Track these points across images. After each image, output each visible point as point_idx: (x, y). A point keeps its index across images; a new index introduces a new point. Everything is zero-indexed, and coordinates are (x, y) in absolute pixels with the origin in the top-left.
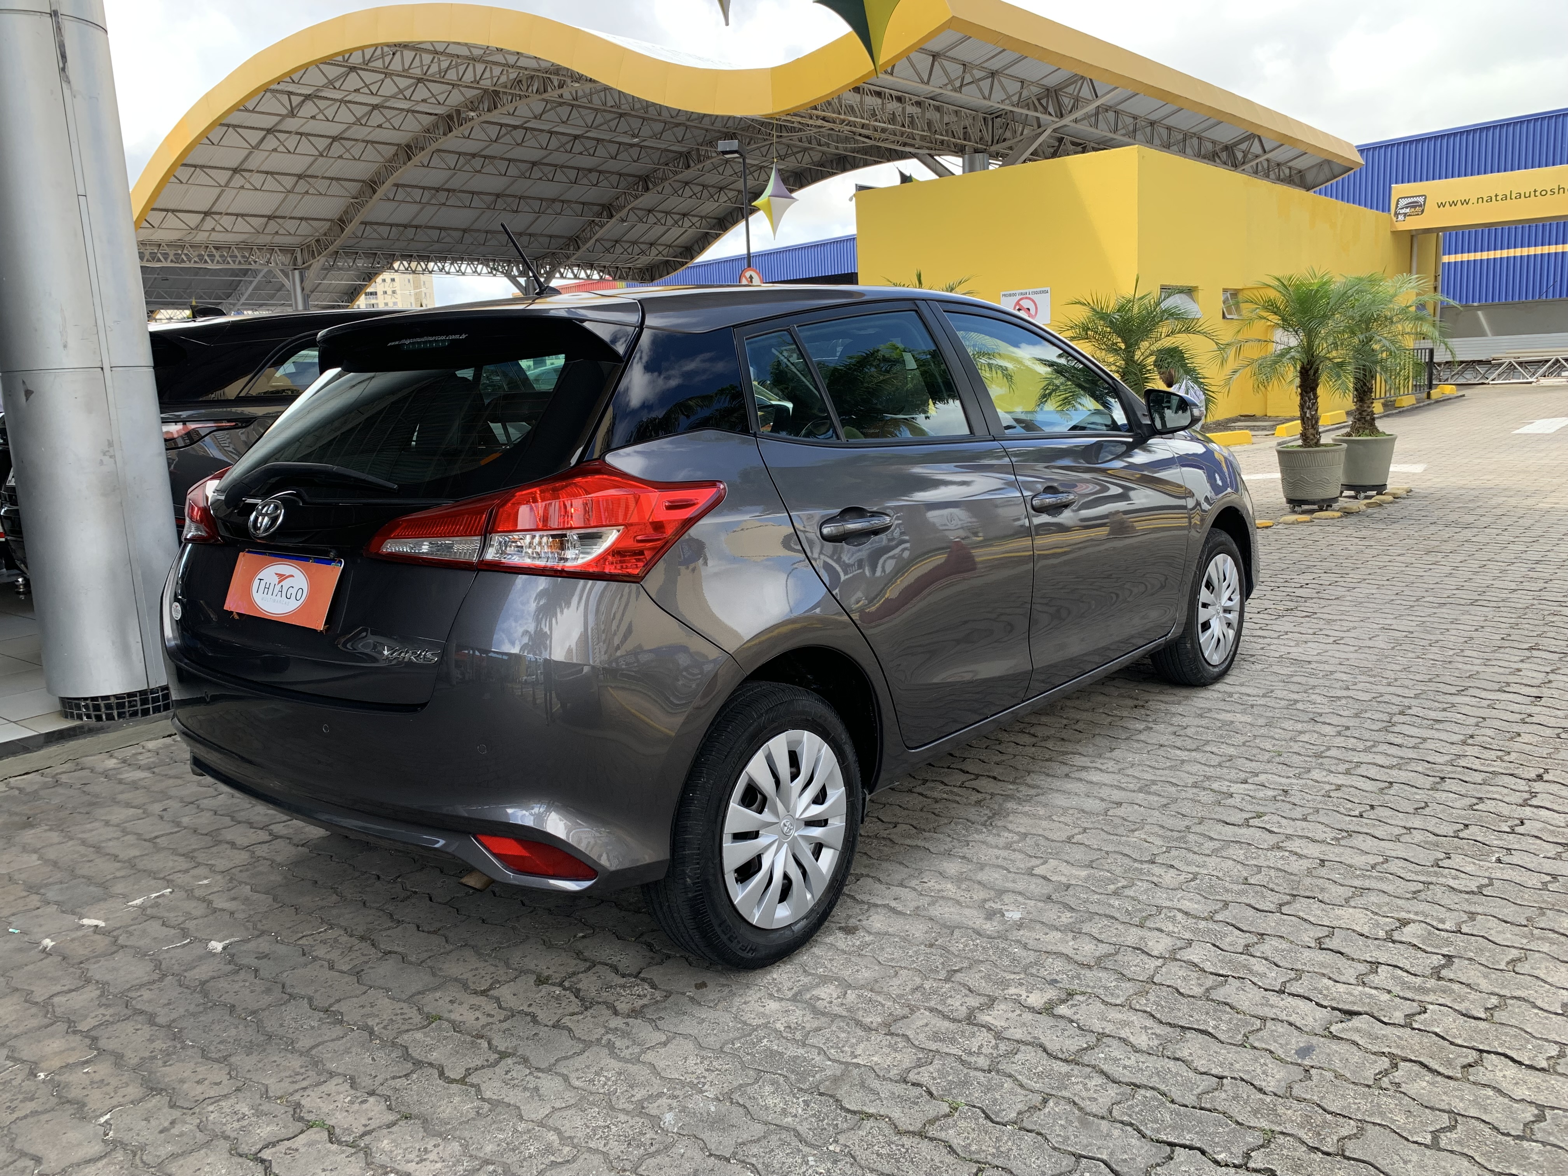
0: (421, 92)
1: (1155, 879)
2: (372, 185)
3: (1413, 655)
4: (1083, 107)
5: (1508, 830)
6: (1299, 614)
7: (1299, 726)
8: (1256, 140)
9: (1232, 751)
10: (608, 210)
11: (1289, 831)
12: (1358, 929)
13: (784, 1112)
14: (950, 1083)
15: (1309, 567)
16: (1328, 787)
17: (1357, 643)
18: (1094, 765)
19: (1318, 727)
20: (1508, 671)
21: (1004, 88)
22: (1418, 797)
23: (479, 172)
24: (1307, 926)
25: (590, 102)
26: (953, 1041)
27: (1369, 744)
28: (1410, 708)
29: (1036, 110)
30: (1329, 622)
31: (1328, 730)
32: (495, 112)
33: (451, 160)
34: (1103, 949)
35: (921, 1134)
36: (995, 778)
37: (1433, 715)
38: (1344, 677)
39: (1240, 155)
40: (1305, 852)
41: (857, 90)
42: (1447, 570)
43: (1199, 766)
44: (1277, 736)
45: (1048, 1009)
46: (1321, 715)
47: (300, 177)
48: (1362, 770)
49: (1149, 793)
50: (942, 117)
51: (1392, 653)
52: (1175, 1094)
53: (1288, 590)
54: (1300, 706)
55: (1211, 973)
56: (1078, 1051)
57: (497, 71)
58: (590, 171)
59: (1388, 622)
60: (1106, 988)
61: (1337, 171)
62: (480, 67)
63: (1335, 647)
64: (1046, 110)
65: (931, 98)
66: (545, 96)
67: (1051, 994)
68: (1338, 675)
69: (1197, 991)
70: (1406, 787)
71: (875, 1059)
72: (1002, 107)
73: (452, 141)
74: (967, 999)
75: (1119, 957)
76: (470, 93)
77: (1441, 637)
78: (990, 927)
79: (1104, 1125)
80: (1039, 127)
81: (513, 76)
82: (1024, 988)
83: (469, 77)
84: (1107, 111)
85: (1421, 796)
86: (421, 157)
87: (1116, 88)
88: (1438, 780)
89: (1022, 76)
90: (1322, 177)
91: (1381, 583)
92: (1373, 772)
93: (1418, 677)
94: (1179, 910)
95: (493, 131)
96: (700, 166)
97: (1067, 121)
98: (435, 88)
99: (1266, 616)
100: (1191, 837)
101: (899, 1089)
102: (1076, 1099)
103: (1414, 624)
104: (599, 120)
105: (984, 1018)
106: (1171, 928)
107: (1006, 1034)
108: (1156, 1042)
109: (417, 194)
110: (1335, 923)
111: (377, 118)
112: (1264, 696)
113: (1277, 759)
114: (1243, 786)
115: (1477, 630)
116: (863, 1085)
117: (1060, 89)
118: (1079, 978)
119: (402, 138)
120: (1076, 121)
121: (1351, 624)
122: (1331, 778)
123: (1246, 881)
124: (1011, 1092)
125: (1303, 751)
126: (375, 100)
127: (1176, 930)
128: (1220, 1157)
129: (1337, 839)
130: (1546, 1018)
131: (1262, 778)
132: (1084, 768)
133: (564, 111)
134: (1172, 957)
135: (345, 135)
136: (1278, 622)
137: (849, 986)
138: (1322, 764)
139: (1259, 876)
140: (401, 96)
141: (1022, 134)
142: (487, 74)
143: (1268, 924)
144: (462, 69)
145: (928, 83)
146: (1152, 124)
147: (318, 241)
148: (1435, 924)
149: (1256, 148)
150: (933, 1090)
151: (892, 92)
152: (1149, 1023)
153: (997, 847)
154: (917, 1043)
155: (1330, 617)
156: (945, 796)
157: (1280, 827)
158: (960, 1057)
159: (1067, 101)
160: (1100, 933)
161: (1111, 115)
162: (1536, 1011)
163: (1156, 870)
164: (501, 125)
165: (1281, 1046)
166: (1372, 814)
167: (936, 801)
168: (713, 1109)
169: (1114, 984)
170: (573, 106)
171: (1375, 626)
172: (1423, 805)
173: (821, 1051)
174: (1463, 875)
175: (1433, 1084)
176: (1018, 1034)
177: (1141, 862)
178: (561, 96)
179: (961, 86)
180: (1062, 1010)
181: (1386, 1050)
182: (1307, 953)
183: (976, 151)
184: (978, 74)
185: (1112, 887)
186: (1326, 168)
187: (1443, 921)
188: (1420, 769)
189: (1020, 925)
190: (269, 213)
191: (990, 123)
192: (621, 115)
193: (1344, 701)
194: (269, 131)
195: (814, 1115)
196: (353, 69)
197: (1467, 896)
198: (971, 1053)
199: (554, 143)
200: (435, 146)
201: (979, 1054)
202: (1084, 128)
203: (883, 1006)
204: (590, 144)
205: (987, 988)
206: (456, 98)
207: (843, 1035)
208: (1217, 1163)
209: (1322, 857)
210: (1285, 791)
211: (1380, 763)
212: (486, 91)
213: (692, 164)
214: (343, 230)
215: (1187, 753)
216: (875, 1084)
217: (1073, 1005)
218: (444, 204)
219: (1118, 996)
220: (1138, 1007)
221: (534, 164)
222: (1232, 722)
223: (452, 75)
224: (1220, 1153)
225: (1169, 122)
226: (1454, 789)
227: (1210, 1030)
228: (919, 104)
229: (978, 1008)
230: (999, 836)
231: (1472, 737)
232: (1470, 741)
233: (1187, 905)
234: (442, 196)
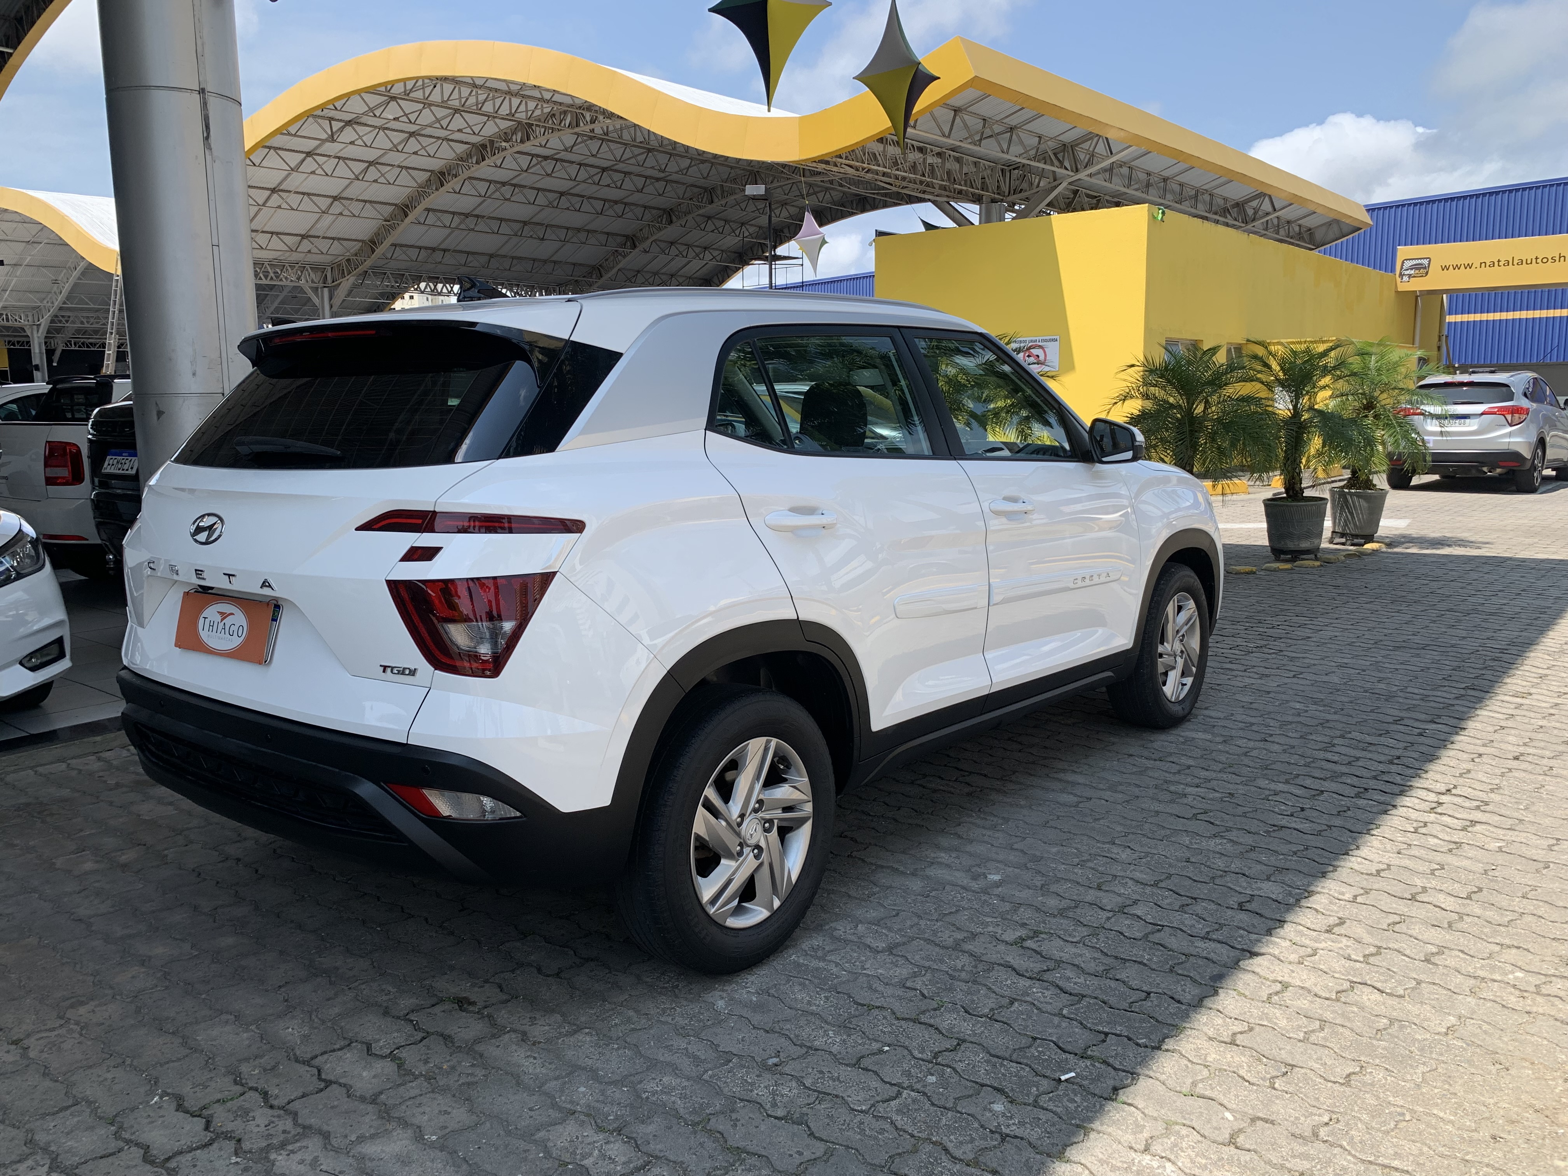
0: (458, 122)
1: (1113, 856)
2: (404, 209)
3: (1362, 690)
4: (1098, 163)
5: (1413, 830)
6: (1266, 650)
7: (1251, 744)
8: (1267, 199)
9: (1191, 762)
10: (632, 241)
11: (1230, 824)
12: (1274, 897)
13: (809, 1003)
14: (939, 988)
15: (1282, 610)
16: (1267, 792)
17: (1314, 677)
18: (1071, 768)
19: (1268, 745)
20: (1442, 705)
21: (1021, 142)
22: (1343, 803)
23: (509, 200)
24: (1233, 893)
25: (620, 137)
26: (942, 961)
27: (1308, 760)
28: (1350, 733)
29: (1052, 164)
30: (1292, 659)
31: (1276, 748)
32: (528, 144)
33: (482, 187)
34: (1065, 904)
35: (915, 1021)
36: (985, 776)
37: (1369, 739)
38: (1298, 706)
39: (1250, 212)
40: (1241, 840)
41: (881, 140)
42: (1408, 617)
43: (1161, 772)
44: (1231, 752)
45: (1019, 942)
46: (1271, 735)
47: (335, 198)
48: (1299, 781)
49: (1116, 792)
50: (961, 168)
51: (1343, 687)
52: (1112, 1001)
53: (1261, 630)
54: (1254, 728)
55: (1150, 923)
56: (1039, 972)
57: (532, 105)
58: (616, 202)
59: (1345, 661)
60: (1066, 931)
61: (1346, 230)
62: (516, 101)
63: (1295, 680)
64: (1062, 165)
65: (953, 150)
66: (577, 130)
67: (1022, 932)
68: (1292, 704)
69: (1138, 935)
70: (1335, 796)
71: (880, 971)
72: (1018, 160)
73: (485, 170)
74: (953, 934)
75: (1078, 910)
76: (504, 125)
77: (1389, 675)
78: (975, 885)
79: (1056, 1020)
80: (1055, 180)
81: (548, 110)
82: (1000, 928)
83: (504, 110)
84: (1121, 166)
85: (1345, 802)
86: (453, 184)
87: (1131, 146)
88: (1362, 790)
89: (1040, 132)
90: (1328, 237)
91: (1346, 627)
92: (1308, 782)
93: (1363, 708)
94: (1131, 879)
95: (524, 161)
96: (723, 202)
97: (1082, 175)
98: (472, 119)
99: (1237, 652)
100: (1147, 826)
101: (900, 992)
102: (1036, 1002)
103: (1368, 663)
104: (628, 154)
105: (968, 947)
106: (1122, 891)
107: (984, 958)
108: (1101, 968)
109: (447, 218)
110: (1256, 892)
111: (413, 145)
112: (1225, 718)
113: (1229, 770)
114: (1196, 789)
115: (1422, 670)
116: (870, 988)
117: (1077, 145)
118: (1045, 924)
119: (436, 165)
120: (1090, 175)
121: (1312, 662)
122: (1273, 786)
123: (1188, 861)
124: (986, 996)
125: (1251, 764)
126: (413, 128)
127: (1126, 893)
128: (1140, 1041)
129: (1267, 832)
130: (1410, 963)
131: (1214, 783)
132: (1064, 771)
133: (594, 145)
134: (1122, 910)
135: (381, 161)
136: (1247, 658)
137: (861, 922)
138: (1266, 774)
139: (1199, 857)
140: (438, 125)
141: (1038, 186)
142: (522, 108)
143: (1202, 891)
144: (498, 102)
145: (949, 137)
146: (1165, 180)
147: (348, 260)
148: (1336, 895)
149: (1266, 206)
150: (925, 992)
151: (914, 142)
152: (1097, 955)
153: (983, 827)
154: (913, 961)
155: (1294, 655)
156: (942, 788)
157: (1223, 821)
158: (947, 972)
159: (1082, 156)
160: (1064, 893)
161: (1125, 171)
162: (1404, 958)
163: (1115, 850)
164: (533, 156)
165: (1199, 973)
166: (1302, 814)
167: (935, 791)
168: (755, 999)
169: (1073, 927)
170: (603, 140)
171: (1334, 664)
172: (1346, 809)
173: (837, 965)
174: (1367, 862)
175: (1312, 1002)
176: (994, 958)
177: (1104, 843)
178: (592, 131)
179: (981, 140)
180: (1029, 943)
181: (1280, 979)
182: (1230, 912)
183: (994, 201)
184: (997, 128)
185: (1076, 860)
186: (1335, 228)
187: (1343, 894)
188: (1349, 781)
189: (998, 884)
190: (303, 232)
191: (1008, 174)
192: (649, 150)
193: (1294, 725)
194: (309, 154)
195: (832, 1006)
196: (393, 98)
197: (1367, 877)
198: (955, 970)
199: (583, 175)
200: (467, 174)
201: (962, 970)
202: (1099, 181)
203: (887, 936)
204: (617, 177)
205: (973, 928)
206: (490, 129)
207: (855, 954)
208: (1138, 1044)
209: (1253, 844)
210: (1231, 794)
211: (1316, 775)
212: (519, 123)
213: (716, 200)
214: (373, 251)
215: (1152, 762)
216: (881, 988)
217: (1038, 941)
218: (473, 230)
219: (1075, 936)
220: (1089, 944)
221: (562, 194)
222: (1194, 739)
223: (488, 108)
224: (1142, 1039)
225: (1181, 178)
226: (1375, 797)
227: (1145, 961)
228: (939, 154)
229: (963, 940)
230: (986, 819)
231: (1399, 758)
232: (1395, 761)
233: (1138, 875)
234: (471, 222)
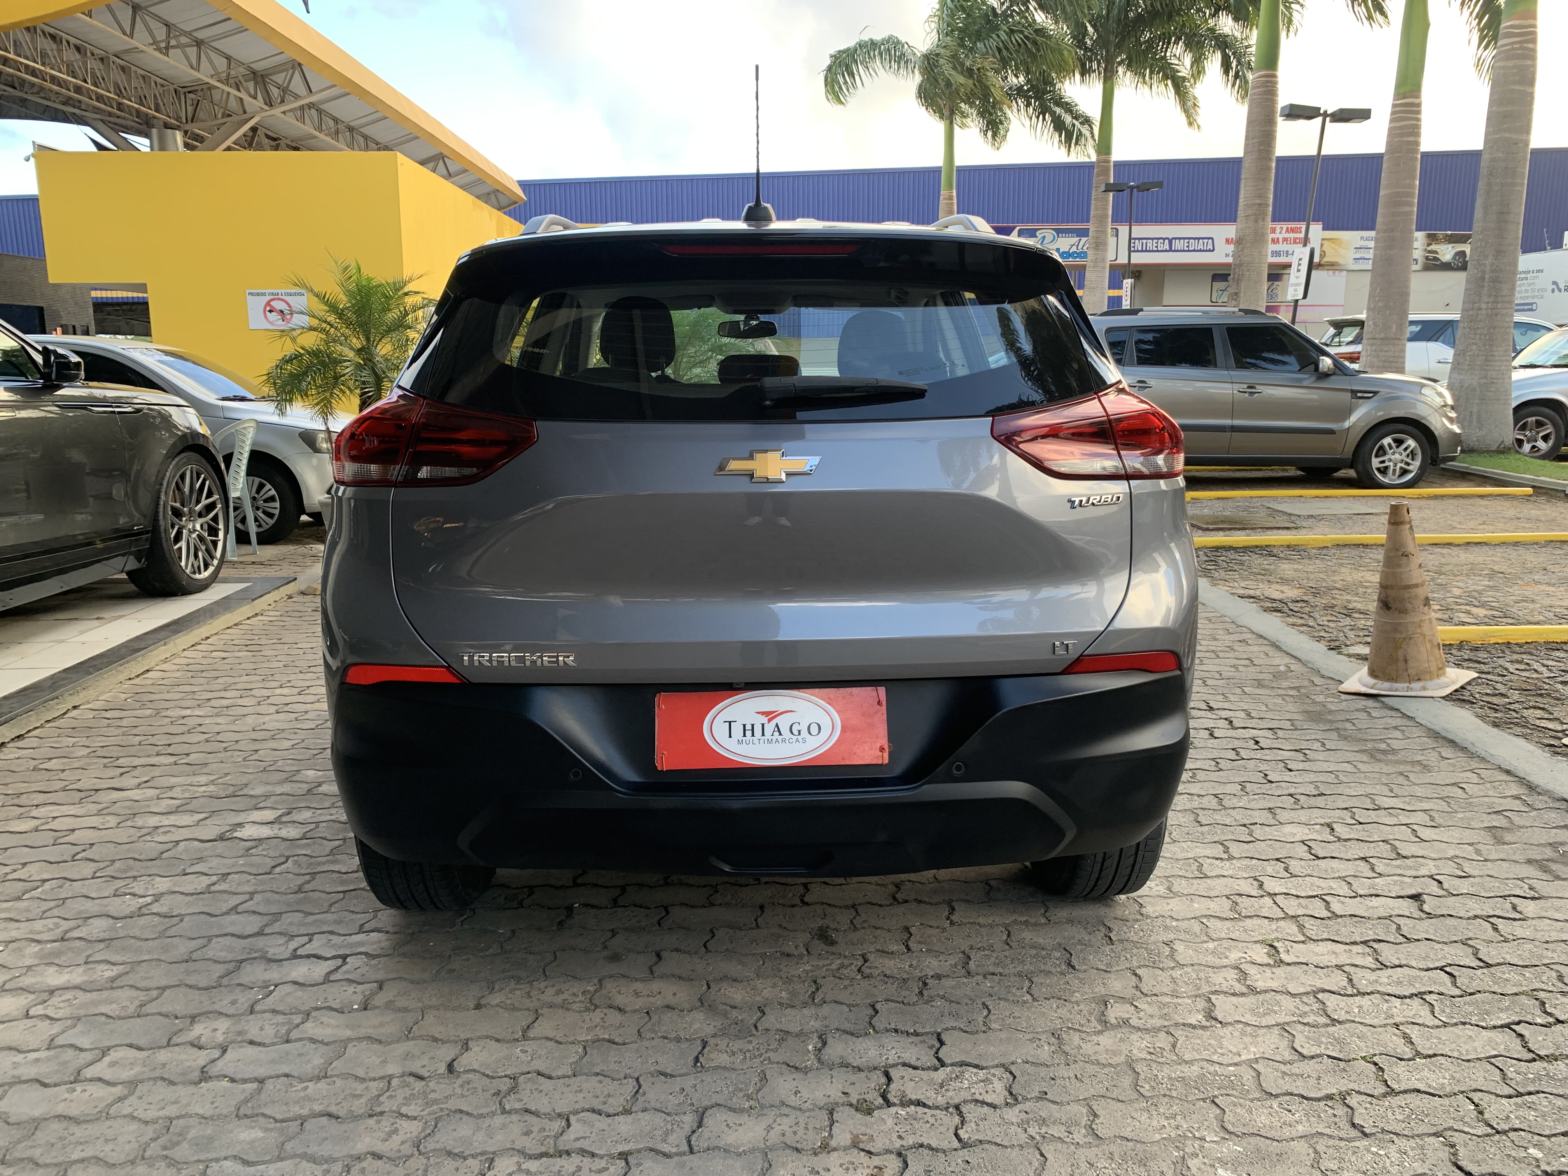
4: (295, 100)
8: (441, 162)
41: (32, 30)
61: (503, 202)
65: (119, 56)
72: (207, 80)
80: (244, 112)
87: (334, 86)
89: (229, 52)
97: (278, 111)
117: (267, 75)
120: (284, 113)
146: (352, 129)
149: (441, 170)
151: (72, 39)
159: (276, 90)
179: (167, 48)
183: (167, 126)
184: (184, 39)
186: (493, 198)
191: (182, 97)
228: (102, 59)
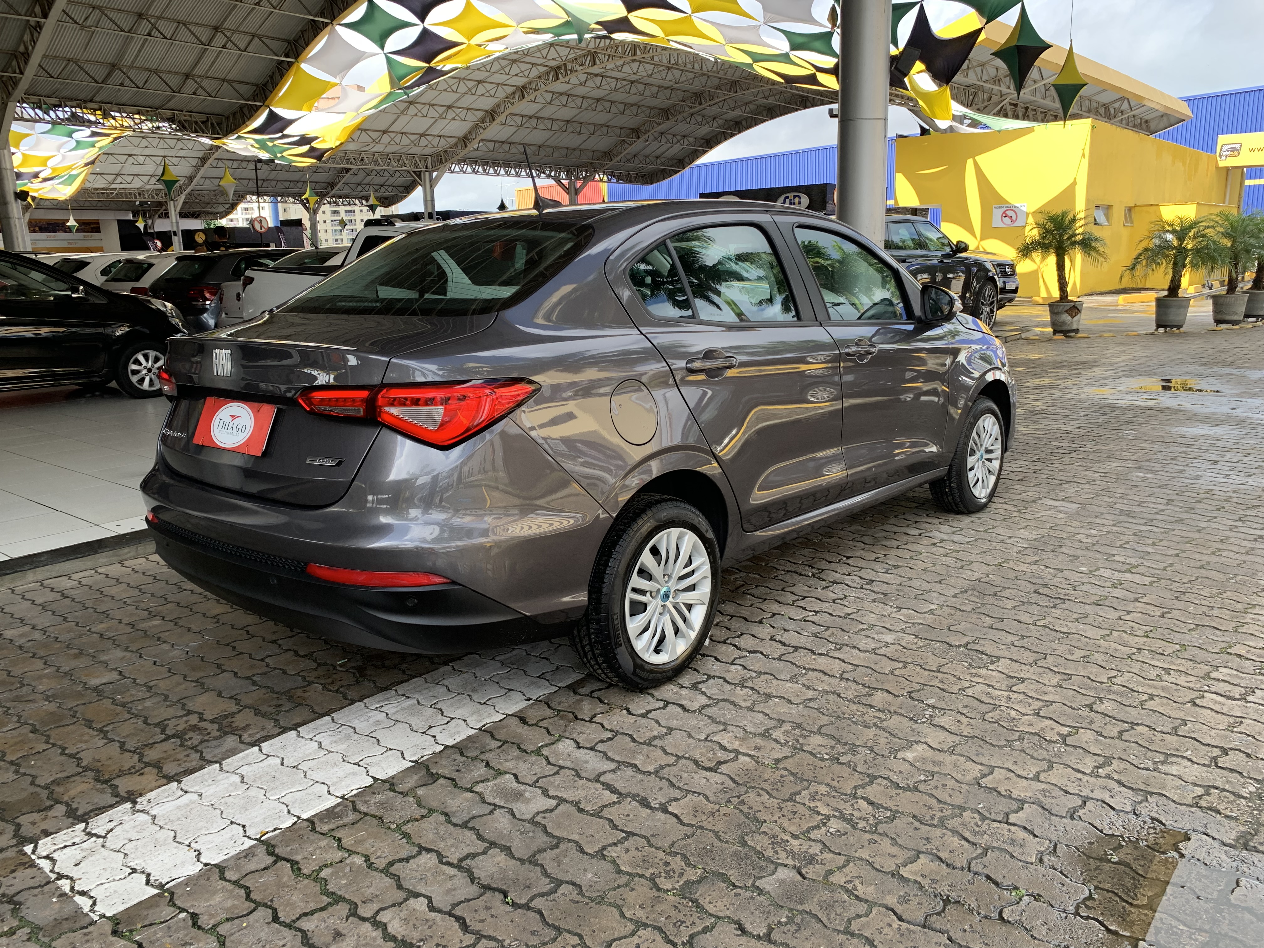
2: (492, 114)
8: (1126, 101)
10: (636, 132)
29: (1000, 86)
32: (595, 67)
39: (1112, 111)
61: (1173, 121)
73: (557, 85)
80: (1001, 97)
86: (533, 96)
90: (1162, 125)
109: (519, 120)
119: (520, 81)
147: (445, 151)
149: (1125, 106)
186: (1165, 118)
190: (422, 132)
200: (545, 88)
204: (641, 87)
213: (704, 101)
214: (466, 145)
234: (534, 122)
